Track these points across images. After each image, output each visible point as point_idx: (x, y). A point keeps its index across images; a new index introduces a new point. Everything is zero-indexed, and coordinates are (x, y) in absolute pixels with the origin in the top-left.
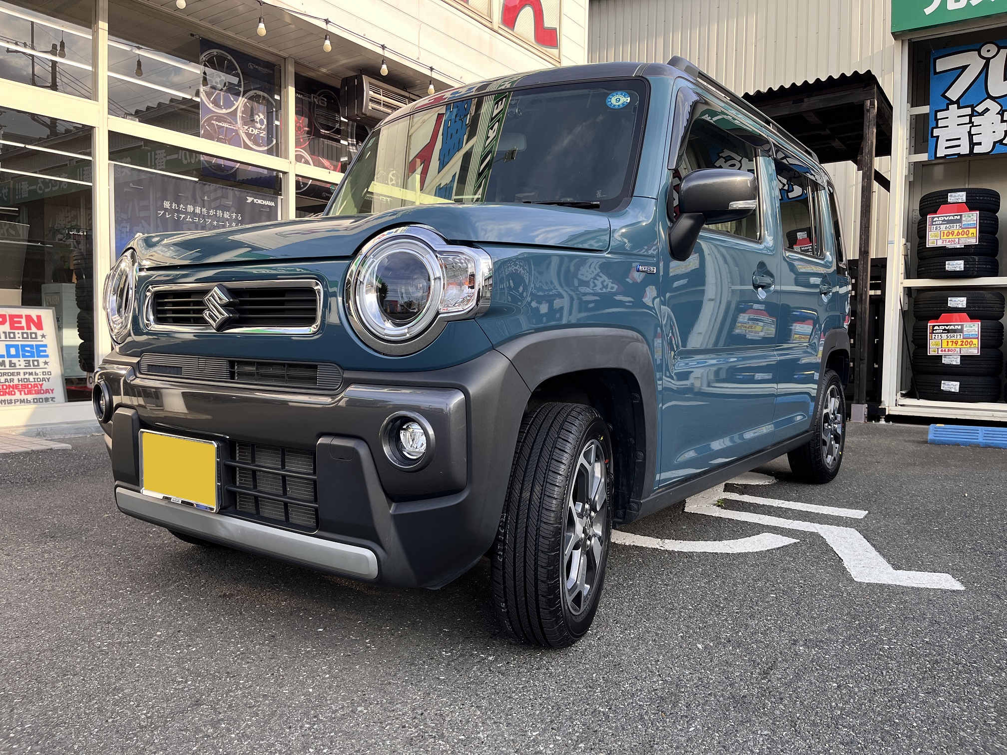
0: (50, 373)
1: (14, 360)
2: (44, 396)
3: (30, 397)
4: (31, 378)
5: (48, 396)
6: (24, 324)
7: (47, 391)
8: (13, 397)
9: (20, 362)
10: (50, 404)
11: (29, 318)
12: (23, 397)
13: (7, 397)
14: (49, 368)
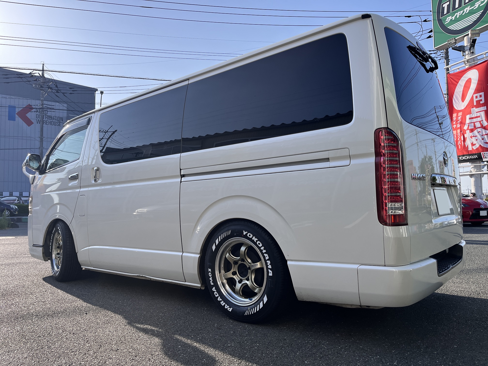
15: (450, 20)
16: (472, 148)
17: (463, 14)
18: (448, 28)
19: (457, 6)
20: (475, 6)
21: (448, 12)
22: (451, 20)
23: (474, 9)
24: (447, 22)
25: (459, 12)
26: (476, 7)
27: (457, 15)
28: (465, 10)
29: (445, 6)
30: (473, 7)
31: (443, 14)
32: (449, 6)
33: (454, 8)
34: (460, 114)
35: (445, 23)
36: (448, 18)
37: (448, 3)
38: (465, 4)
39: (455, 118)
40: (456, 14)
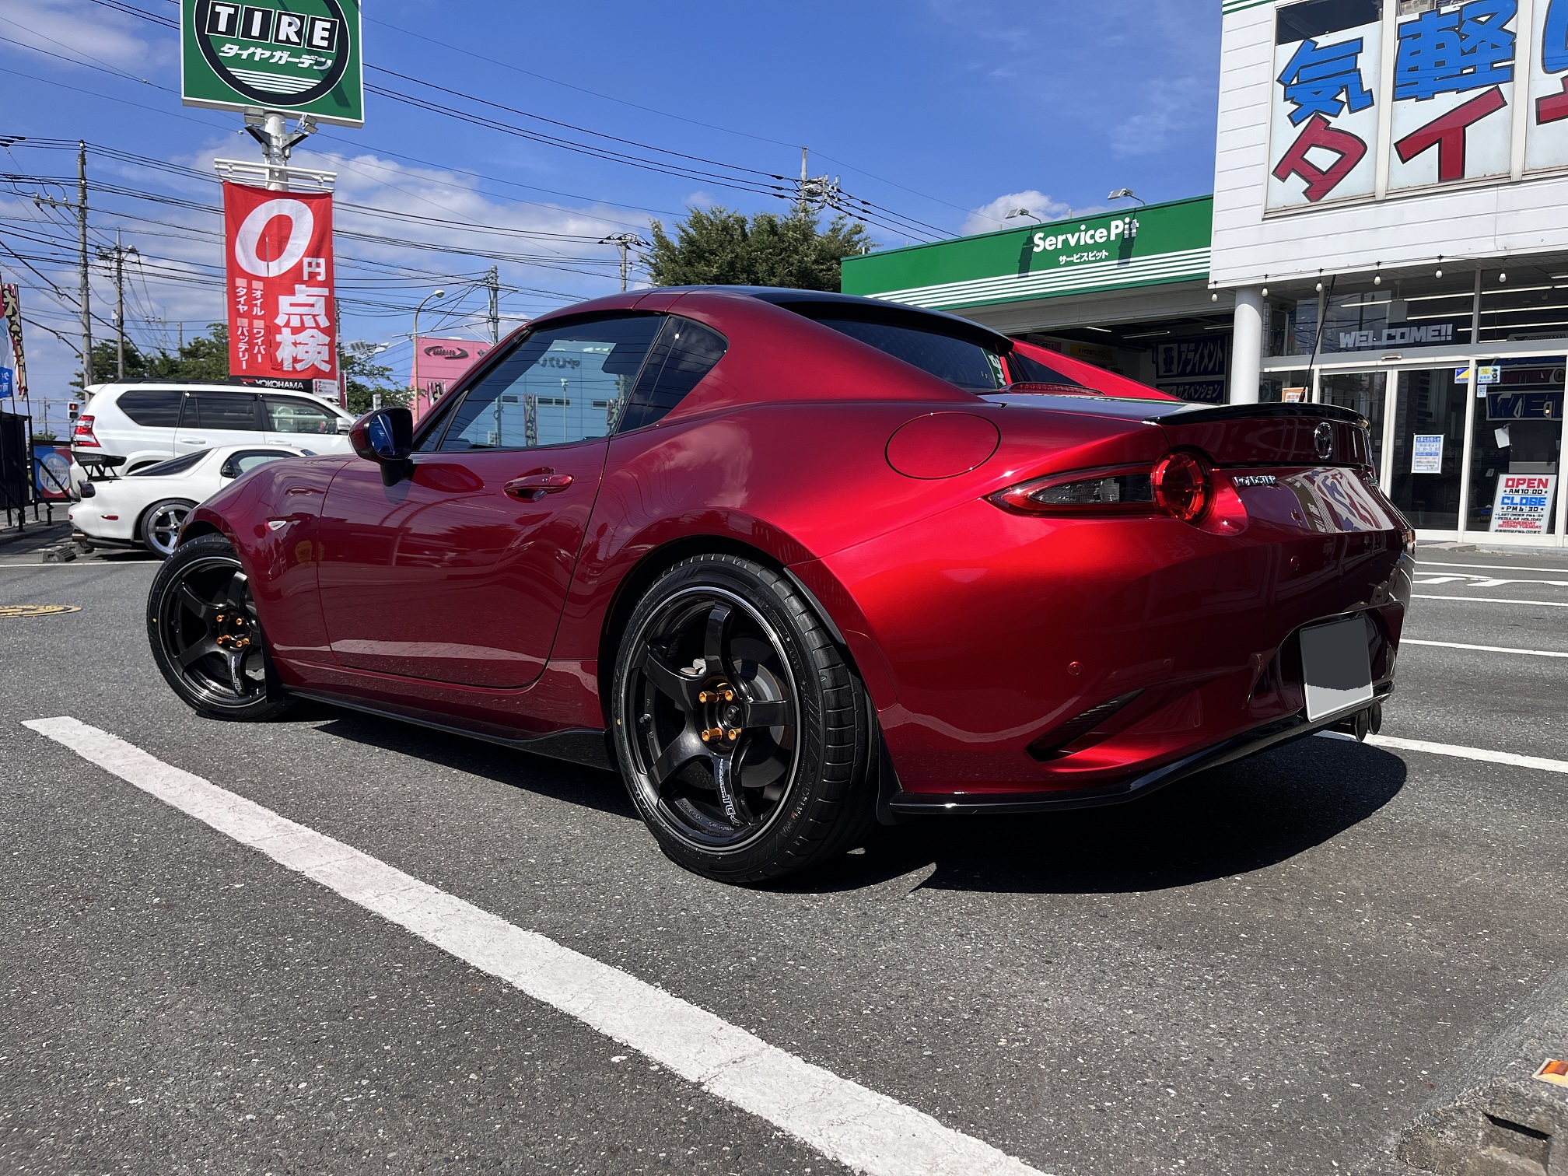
0: (1542, 516)
1: (1523, 507)
2: (1533, 530)
3: (1525, 530)
4: (1530, 518)
5: (1537, 530)
6: (1536, 483)
7: (1537, 527)
8: (1515, 529)
9: (1526, 508)
10: (1537, 534)
11: (1540, 481)
12: (1522, 529)
13: (1512, 529)
14: (1543, 513)
15: (232, 53)
16: (294, 367)
17: (271, 61)
18: (228, 69)
19: (255, 32)
20: (302, 60)
21: (230, 29)
22: (237, 56)
23: (300, 65)
24: (223, 52)
25: (259, 51)
26: (303, 63)
27: (254, 53)
28: (278, 54)
29: (224, 12)
30: (297, 60)
31: (214, 27)
32: (232, 19)
33: (247, 31)
34: (257, 285)
35: (221, 54)
36: (228, 46)
37: (232, 11)
38: (277, 40)
39: (245, 290)
40: (252, 50)
